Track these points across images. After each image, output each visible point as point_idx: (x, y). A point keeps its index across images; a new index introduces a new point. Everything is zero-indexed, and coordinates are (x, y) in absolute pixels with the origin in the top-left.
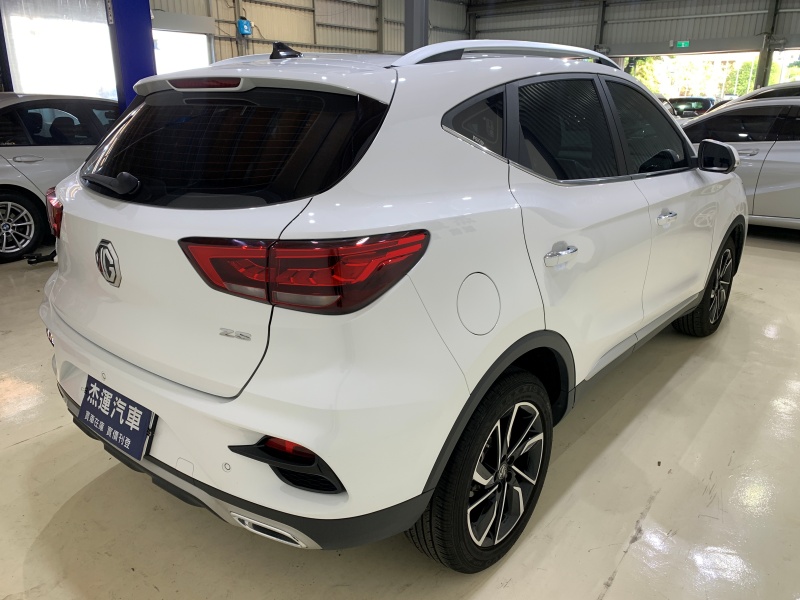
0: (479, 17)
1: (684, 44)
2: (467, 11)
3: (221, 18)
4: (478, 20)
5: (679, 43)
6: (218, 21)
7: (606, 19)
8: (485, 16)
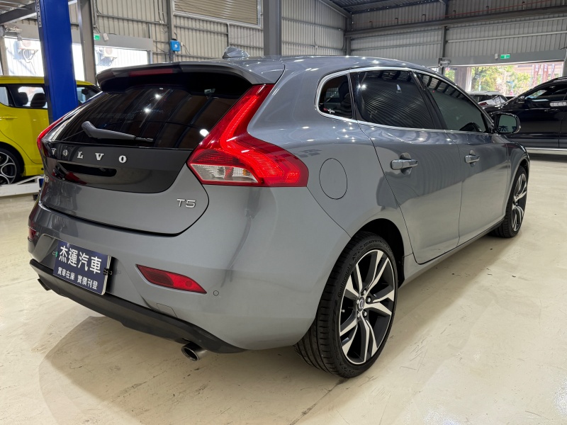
0: (353, 39)
1: (506, 56)
2: (344, 35)
3: (158, 40)
4: (352, 42)
5: (502, 55)
6: (156, 42)
7: (447, 39)
8: (358, 38)
